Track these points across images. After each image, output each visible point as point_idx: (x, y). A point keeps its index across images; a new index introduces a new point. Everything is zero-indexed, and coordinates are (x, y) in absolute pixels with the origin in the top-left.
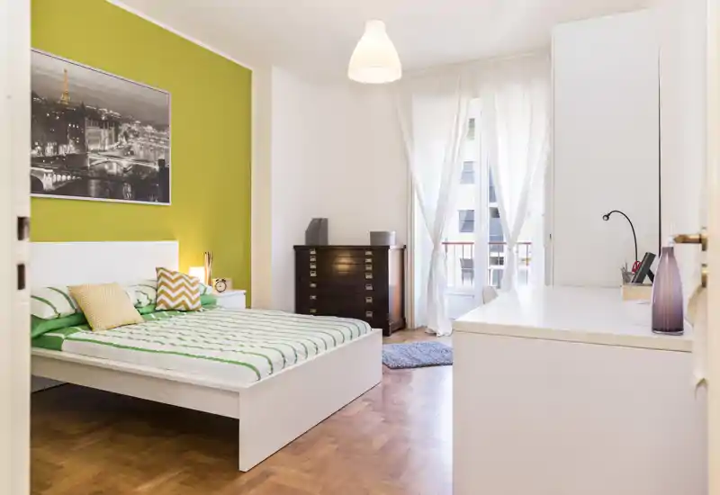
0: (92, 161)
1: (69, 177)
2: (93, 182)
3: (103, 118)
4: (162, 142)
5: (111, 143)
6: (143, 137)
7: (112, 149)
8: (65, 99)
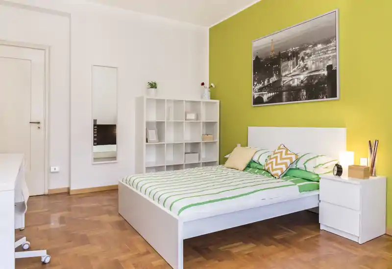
0: (284, 81)
1: (274, 93)
2: (284, 93)
3: (290, 55)
5: (294, 67)
6: (314, 54)
7: (295, 71)
8: (272, 54)
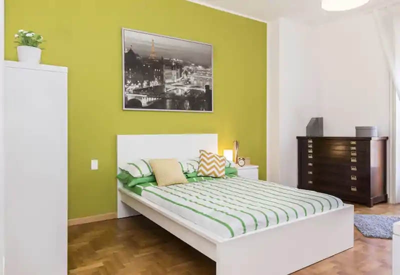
0: (167, 89)
1: (155, 99)
2: (168, 100)
3: (173, 64)
4: (207, 75)
5: (178, 78)
6: (196, 72)
7: (178, 82)
8: (153, 56)
